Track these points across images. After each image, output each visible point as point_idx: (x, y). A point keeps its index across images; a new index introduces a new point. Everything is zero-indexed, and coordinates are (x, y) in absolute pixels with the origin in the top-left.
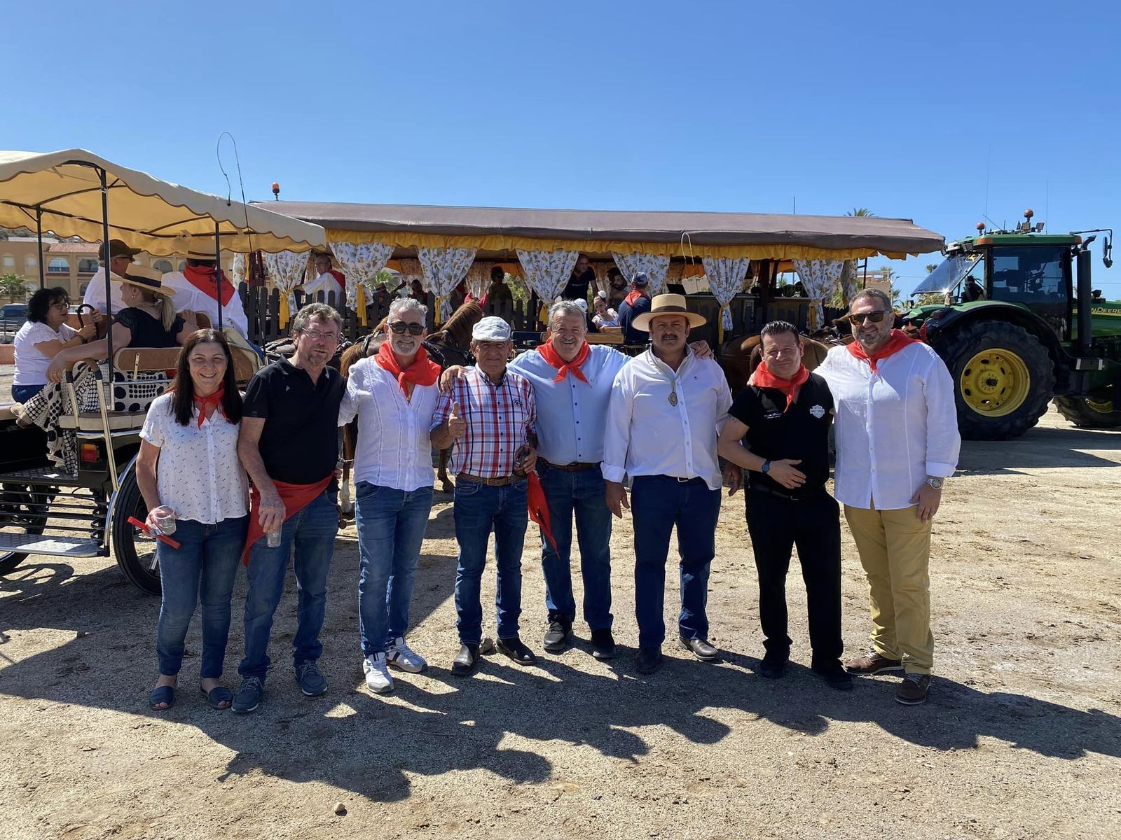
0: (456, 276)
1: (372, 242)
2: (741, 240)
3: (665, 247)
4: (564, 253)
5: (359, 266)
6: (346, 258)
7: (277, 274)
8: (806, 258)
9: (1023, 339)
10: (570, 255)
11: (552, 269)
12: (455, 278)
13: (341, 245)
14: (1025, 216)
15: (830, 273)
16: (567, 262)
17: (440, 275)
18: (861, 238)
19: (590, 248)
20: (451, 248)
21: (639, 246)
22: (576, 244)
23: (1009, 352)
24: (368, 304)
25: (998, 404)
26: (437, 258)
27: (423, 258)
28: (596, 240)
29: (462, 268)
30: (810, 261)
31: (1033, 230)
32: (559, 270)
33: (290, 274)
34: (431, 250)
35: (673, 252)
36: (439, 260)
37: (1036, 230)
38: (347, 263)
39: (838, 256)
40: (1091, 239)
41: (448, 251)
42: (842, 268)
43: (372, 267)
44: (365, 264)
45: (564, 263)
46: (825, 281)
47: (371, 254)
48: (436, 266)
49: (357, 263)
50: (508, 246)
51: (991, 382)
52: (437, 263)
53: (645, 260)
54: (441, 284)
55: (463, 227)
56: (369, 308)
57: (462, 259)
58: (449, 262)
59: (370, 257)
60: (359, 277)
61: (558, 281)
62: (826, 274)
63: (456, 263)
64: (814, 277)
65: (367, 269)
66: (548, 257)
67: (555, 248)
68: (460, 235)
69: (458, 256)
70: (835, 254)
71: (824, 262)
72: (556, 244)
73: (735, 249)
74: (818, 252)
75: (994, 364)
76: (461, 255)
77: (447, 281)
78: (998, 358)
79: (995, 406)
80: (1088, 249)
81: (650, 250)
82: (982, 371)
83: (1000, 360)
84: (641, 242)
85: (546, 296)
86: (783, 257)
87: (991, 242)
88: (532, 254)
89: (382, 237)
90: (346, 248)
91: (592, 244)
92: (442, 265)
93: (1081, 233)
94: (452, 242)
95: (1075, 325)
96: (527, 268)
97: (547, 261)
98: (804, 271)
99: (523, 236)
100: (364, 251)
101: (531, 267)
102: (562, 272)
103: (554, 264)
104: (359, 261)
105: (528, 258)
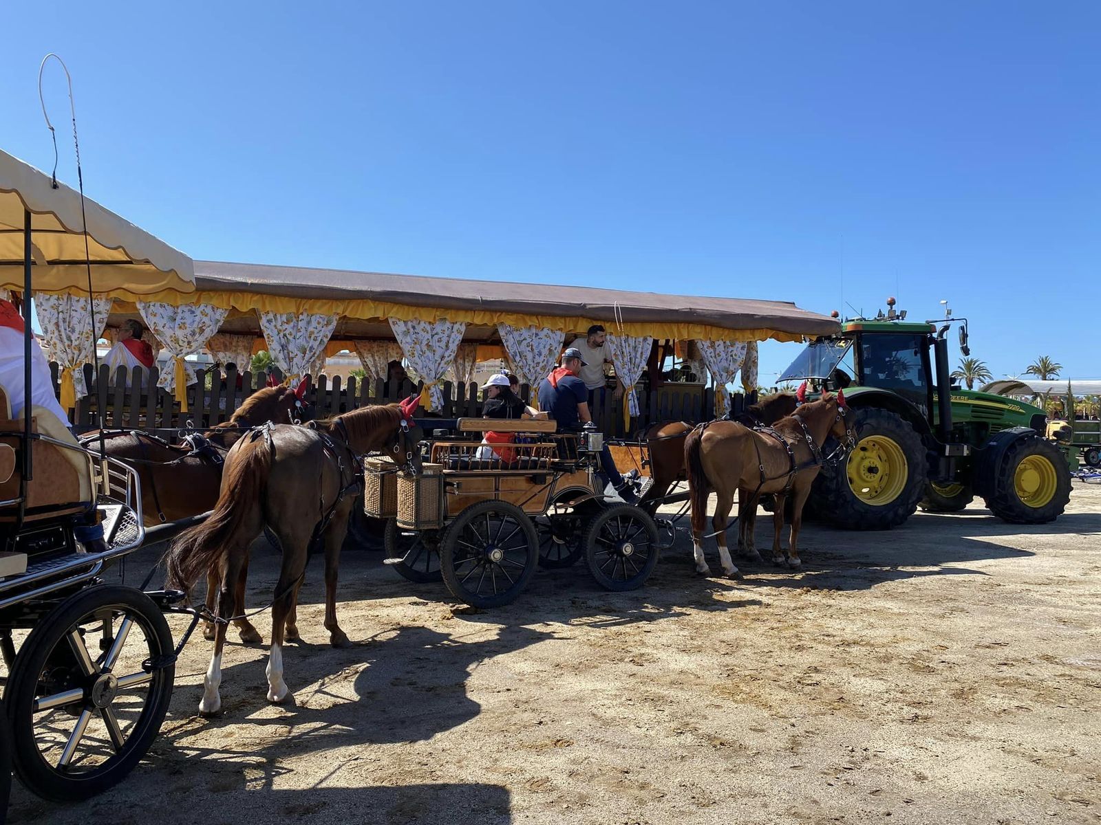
0: (311, 348)
1: (198, 303)
2: (646, 317)
3: (563, 321)
4: (448, 324)
5: (180, 333)
6: (160, 323)
7: (57, 342)
8: (710, 338)
9: (899, 425)
10: (456, 326)
11: (434, 343)
12: (311, 351)
13: (154, 306)
14: (888, 304)
15: (736, 355)
16: (453, 335)
17: (291, 347)
18: (764, 318)
19: (478, 319)
20: (305, 314)
21: (534, 318)
22: (462, 314)
23: (886, 438)
24: (190, 383)
25: (876, 492)
26: (286, 326)
27: (267, 325)
28: (485, 310)
29: (319, 339)
30: (714, 342)
31: (898, 317)
32: (443, 344)
33: (77, 343)
34: (278, 316)
35: (572, 328)
36: (289, 327)
37: (900, 318)
38: (162, 329)
39: (741, 337)
40: (946, 328)
41: (301, 317)
42: (746, 349)
43: (197, 335)
44: (188, 331)
45: (449, 336)
46: (731, 363)
47: (197, 319)
48: (285, 335)
49: (176, 329)
50: (380, 314)
51: (872, 470)
52: (287, 332)
53: (542, 334)
54: (292, 358)
55: (322, 288)
56: (191, 388)
57: (319, 327)
58: (303, 330)
59: (196, 323)
60: (179, 348)
61: (443, 358)
62: (732, 356)
63: (312, 333)
64: (719, 358)
65: (190, 338)
66: (428, 328)
67: (437, 318)
68: (318, 298)
69: (314, 324)
70: (738, 334)
71: (728, 343)
72: (438, 313)
73: (638, 326)
74: (721, 332)
75: (872, 451)
76: (319, 323)
77: (300, 355)
78: (874, 445)
79: (874, 494)
80: (945, 337)
81: (547, 324)
82: (862, 459)
83: (877, 446)
84: (536, 314)
85: (428, 375)
86: (687, 337)
87: (861, 329)
88: (410, 324)
89: (212, 298)
90: (161, 310)
91: (481, 316)
92: (294, 333)
93: (936, 321)
94: (307, 306)
95: (936, 412)
96: (404, 341)
97: (427, 332)
98: (708, 353)
99: (396, 303)
100: (187, 315)
101: (408, 339)
102: (447, 346)
103: (436, 337)
104: (180, 328)
105: (405, 329)
